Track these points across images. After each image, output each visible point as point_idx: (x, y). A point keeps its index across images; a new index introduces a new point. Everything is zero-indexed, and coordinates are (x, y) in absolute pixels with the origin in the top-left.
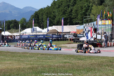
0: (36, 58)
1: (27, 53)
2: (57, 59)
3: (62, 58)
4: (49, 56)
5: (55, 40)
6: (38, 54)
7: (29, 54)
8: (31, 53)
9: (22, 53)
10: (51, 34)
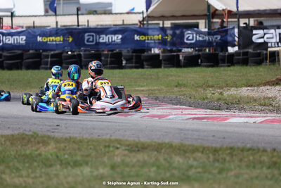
0: (101, 171)
1: (44, 140)
2: (237, 176)
3: (265, 171)
4: (178, 160)
5: (192, 62)
6: (110, 145)
7: (52, 145)
8: (69, 140)
9: (12, 139)
10: (168, 24)
